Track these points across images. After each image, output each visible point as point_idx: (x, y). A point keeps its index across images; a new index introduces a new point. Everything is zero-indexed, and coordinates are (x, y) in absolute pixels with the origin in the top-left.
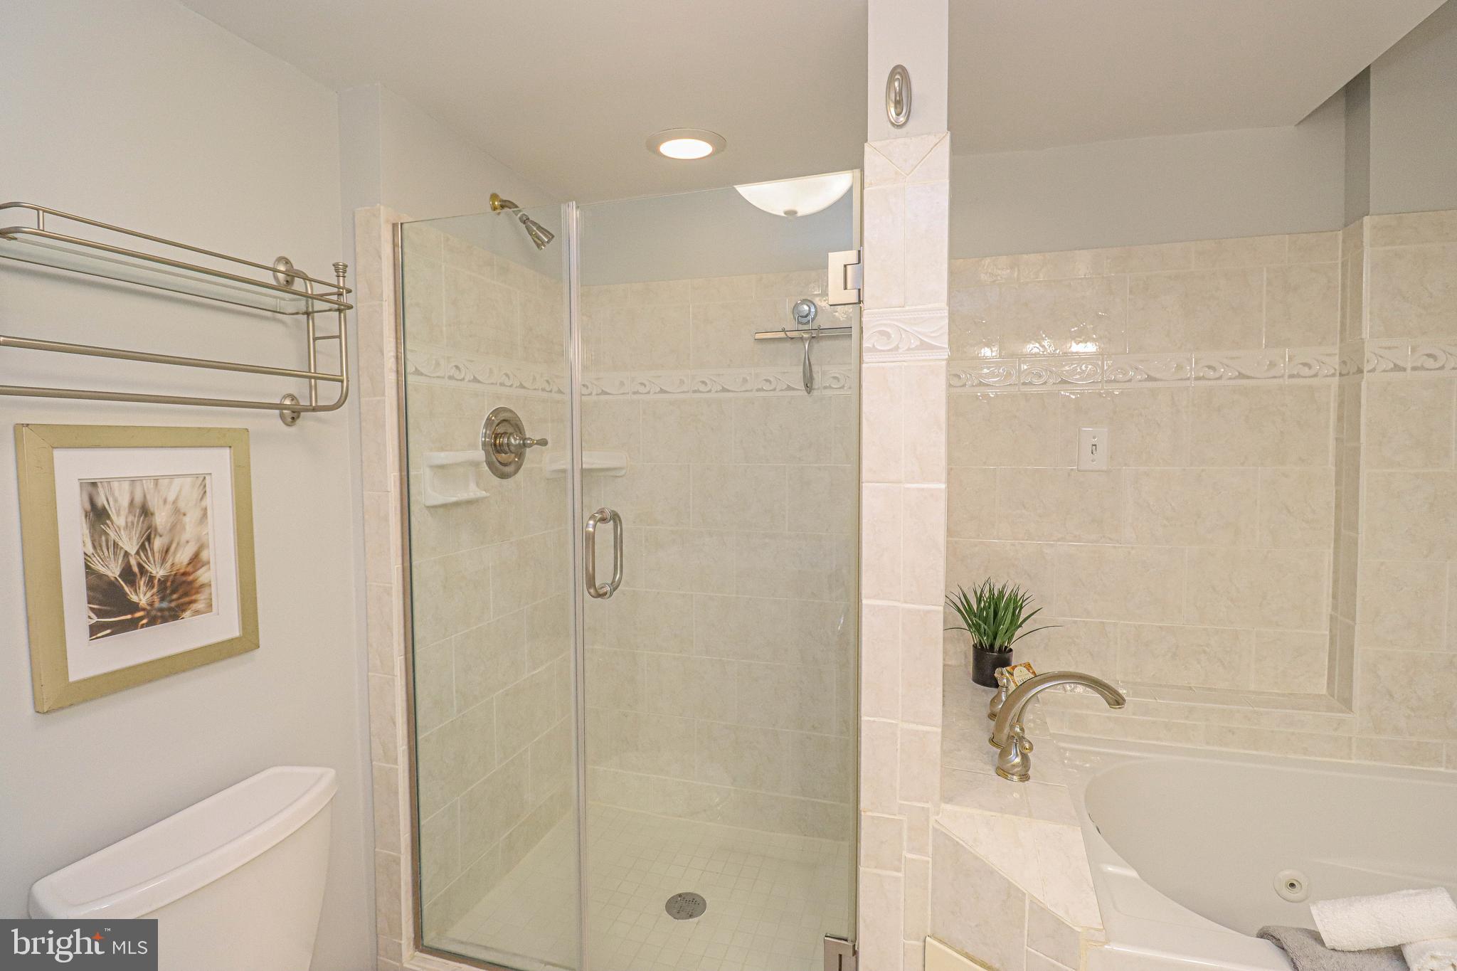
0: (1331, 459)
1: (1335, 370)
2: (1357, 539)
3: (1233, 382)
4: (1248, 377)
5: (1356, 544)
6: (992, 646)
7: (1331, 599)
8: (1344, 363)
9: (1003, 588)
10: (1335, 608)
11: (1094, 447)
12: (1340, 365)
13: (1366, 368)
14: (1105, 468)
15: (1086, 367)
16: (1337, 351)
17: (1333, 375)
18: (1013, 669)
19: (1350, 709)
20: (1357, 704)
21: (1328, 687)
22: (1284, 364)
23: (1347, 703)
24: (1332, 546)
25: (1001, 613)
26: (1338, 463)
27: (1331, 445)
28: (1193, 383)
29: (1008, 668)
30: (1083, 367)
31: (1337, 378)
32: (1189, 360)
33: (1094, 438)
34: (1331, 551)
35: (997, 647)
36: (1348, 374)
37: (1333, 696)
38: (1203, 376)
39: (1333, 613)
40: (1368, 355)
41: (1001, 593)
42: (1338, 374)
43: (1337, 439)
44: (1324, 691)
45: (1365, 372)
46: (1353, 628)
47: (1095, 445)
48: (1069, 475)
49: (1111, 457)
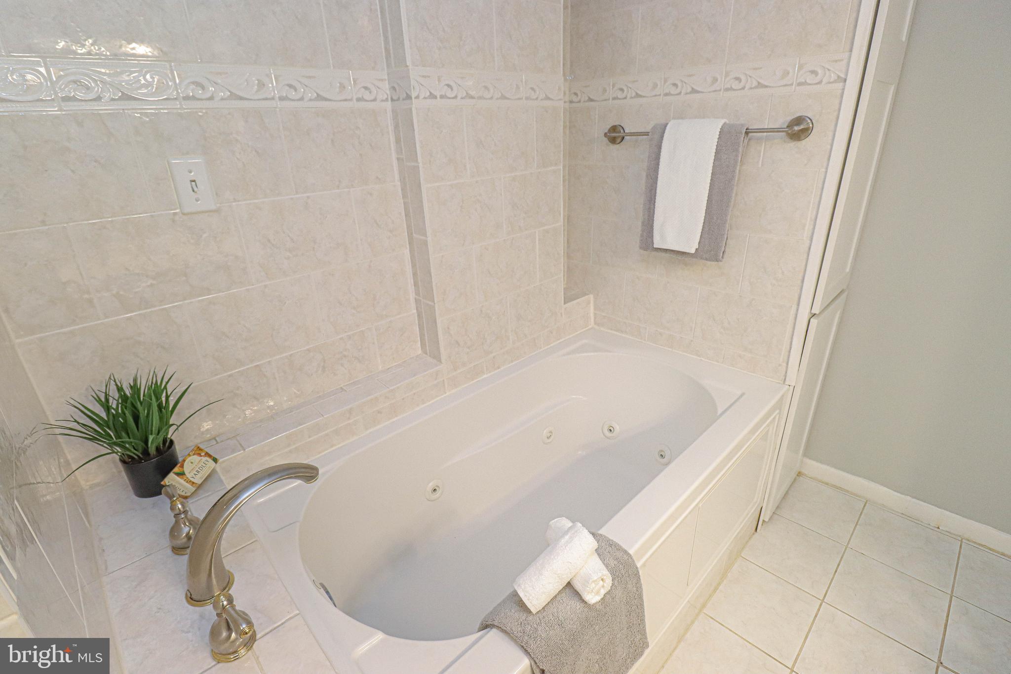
0: (397, 177)
1: (387, 95)
2: (427, 241)
3: (312, 104)
4: (326, 99)
5: (427, 245)
6: (146, 452)
7: (413, 287)
8: (394, 88)
9: (135, 380)
10: (417, 293)
11: (193, 183)
12: (390, 90)
13: (413, 96)
14: (213, 207)
15: (152, 77)
16: (386, 77)
17: (387, 100)
18: (182, 466)
19: (440, 361)
20: (444, 357)
21: (422, 348)
22: (351, 87)
23: (437, 358)
24: (408, 246)
25: (143, 413)
26: (402, 180)
27: (395, 163)
28: (280, 104)
29: (176, 469)
30: (148, 77)
31: (390, 102)
32: (268, 76)
33: (190, 172)
34: (408, 250)
35: (152, 450)
36: (398, 99)
37: (426, 354)
38: (286, 96)
39: (417, 297)
40: (413, 82)
41: (135, 388)
42: (390, 99)
43: (398, 159)
44: (420, 352)
45: (413, 98)
46: (434, 307)
47: (194, 181)
48: (174, 221)
49: (217, 194)
